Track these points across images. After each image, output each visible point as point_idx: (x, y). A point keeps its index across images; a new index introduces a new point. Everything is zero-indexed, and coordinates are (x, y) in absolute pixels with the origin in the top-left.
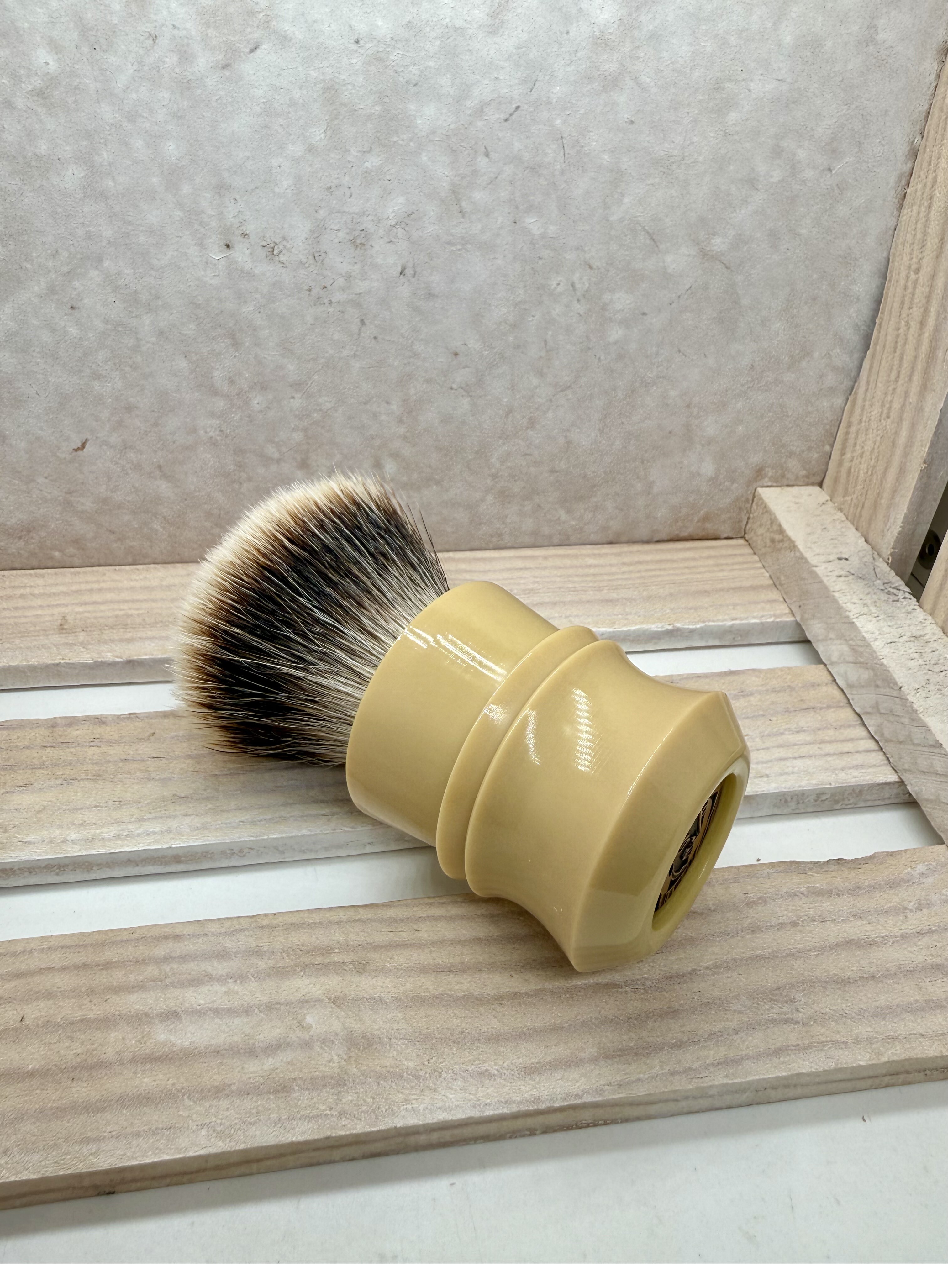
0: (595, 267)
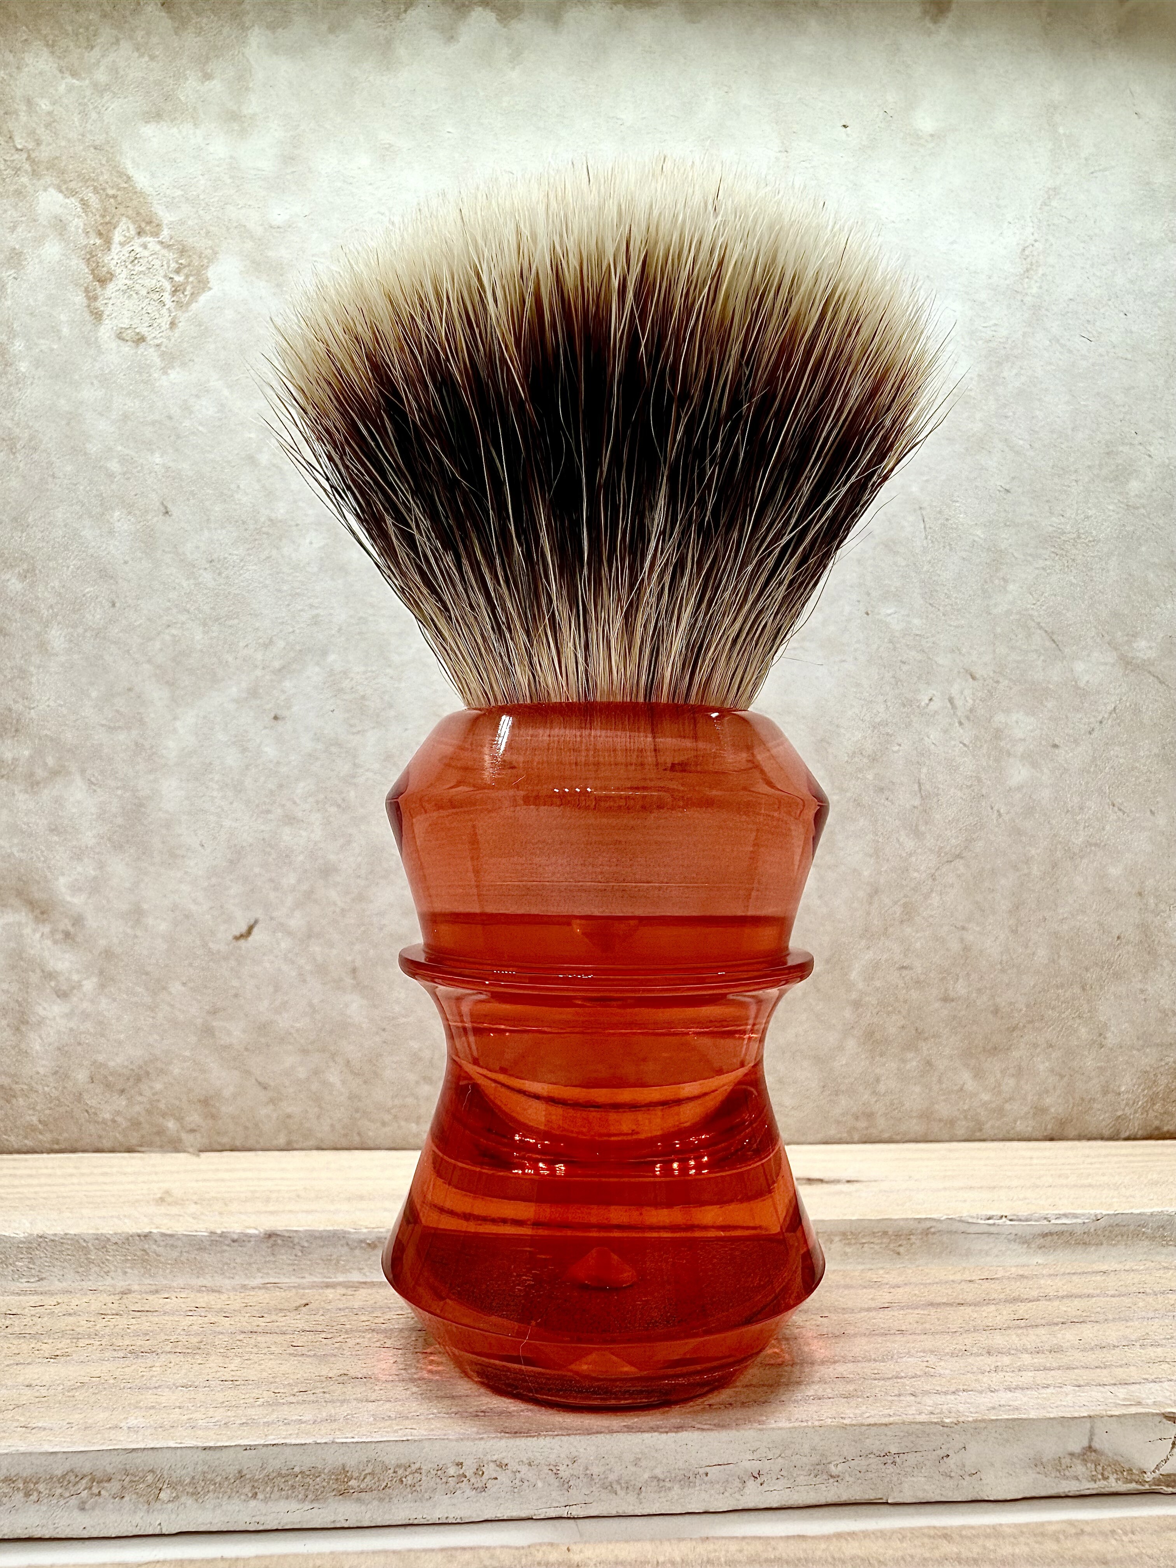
0: (978, 676)
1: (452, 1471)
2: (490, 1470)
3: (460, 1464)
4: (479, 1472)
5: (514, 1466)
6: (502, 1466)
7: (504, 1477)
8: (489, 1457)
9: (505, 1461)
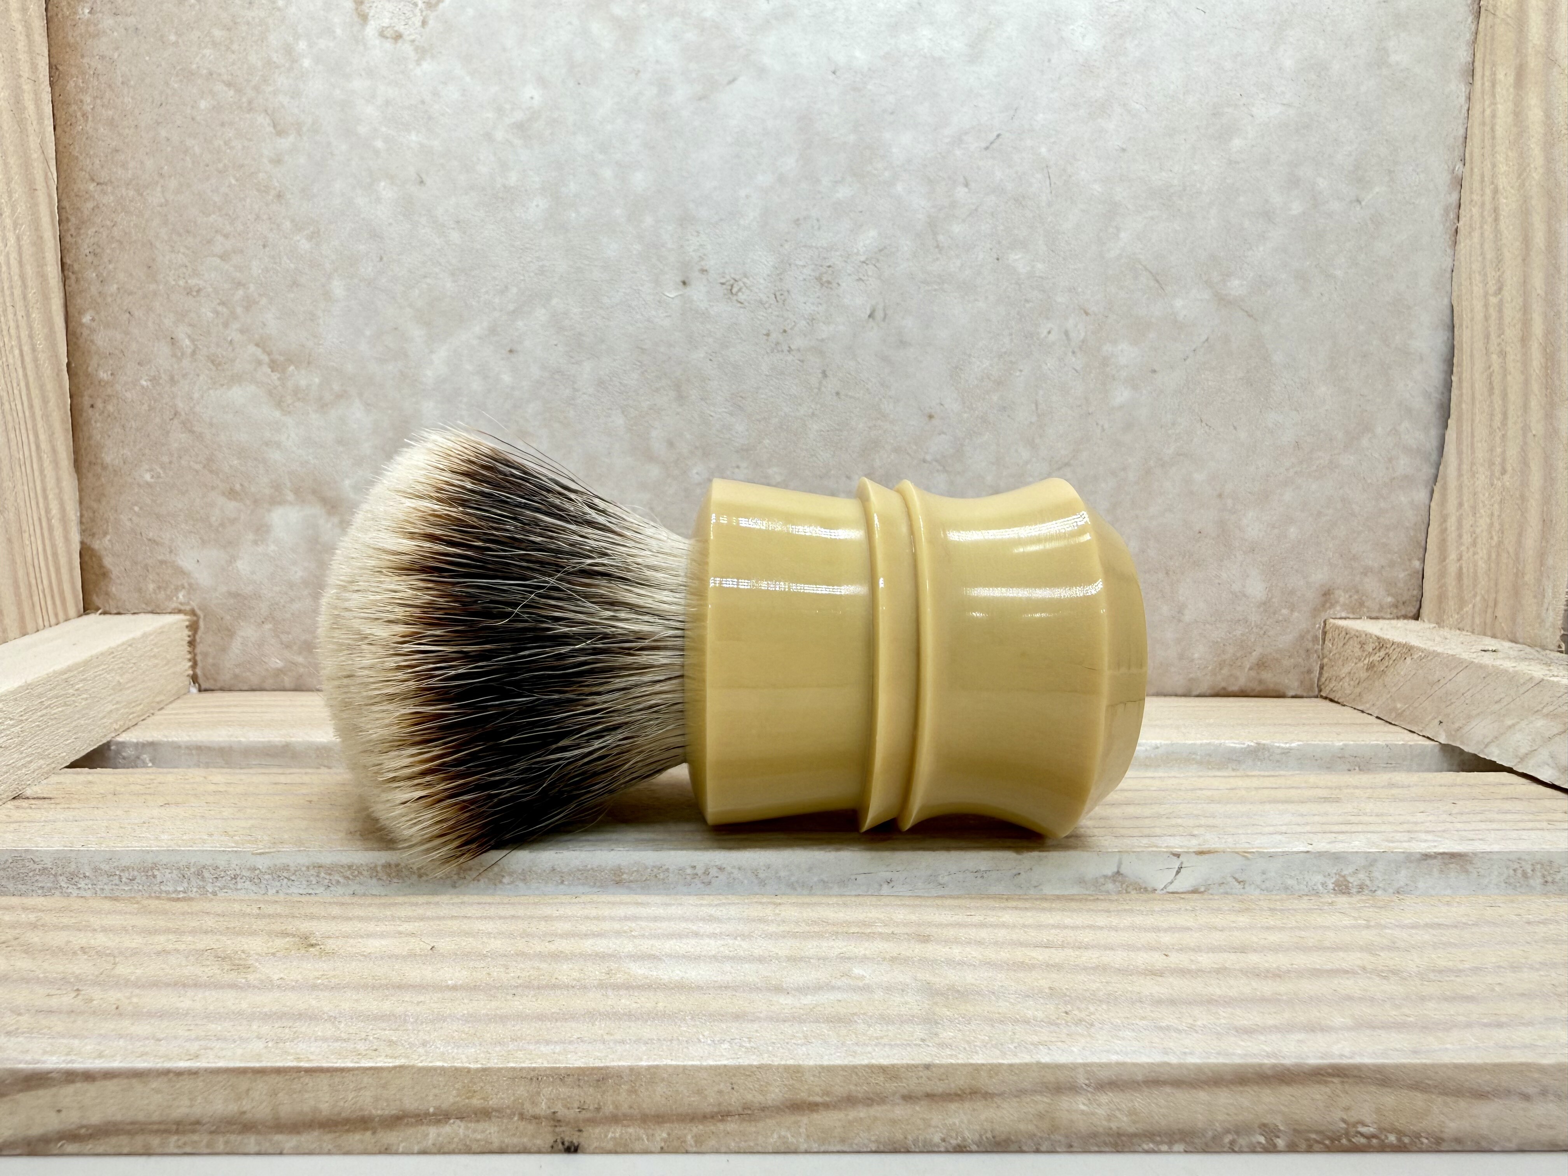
0: (1091, 312)
1: (689, 871)
2: (714, 872)
3: (694, 867)
4: (706, 873)
5: (729, 869)
6: (721, 869)
7: (723, 877)
8: (713, 863)
9: (724, 866)
